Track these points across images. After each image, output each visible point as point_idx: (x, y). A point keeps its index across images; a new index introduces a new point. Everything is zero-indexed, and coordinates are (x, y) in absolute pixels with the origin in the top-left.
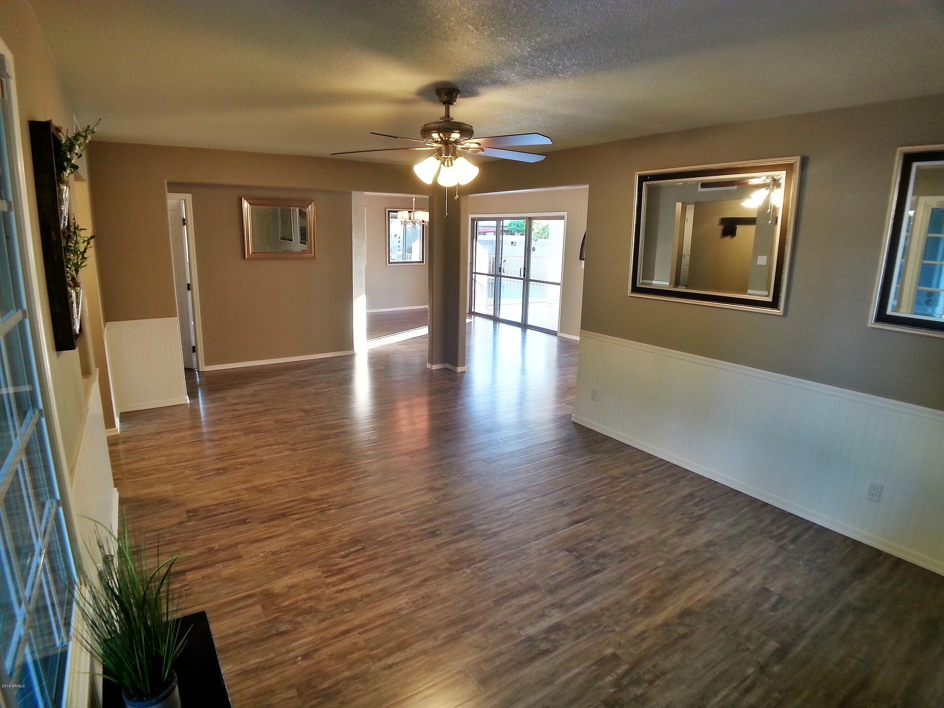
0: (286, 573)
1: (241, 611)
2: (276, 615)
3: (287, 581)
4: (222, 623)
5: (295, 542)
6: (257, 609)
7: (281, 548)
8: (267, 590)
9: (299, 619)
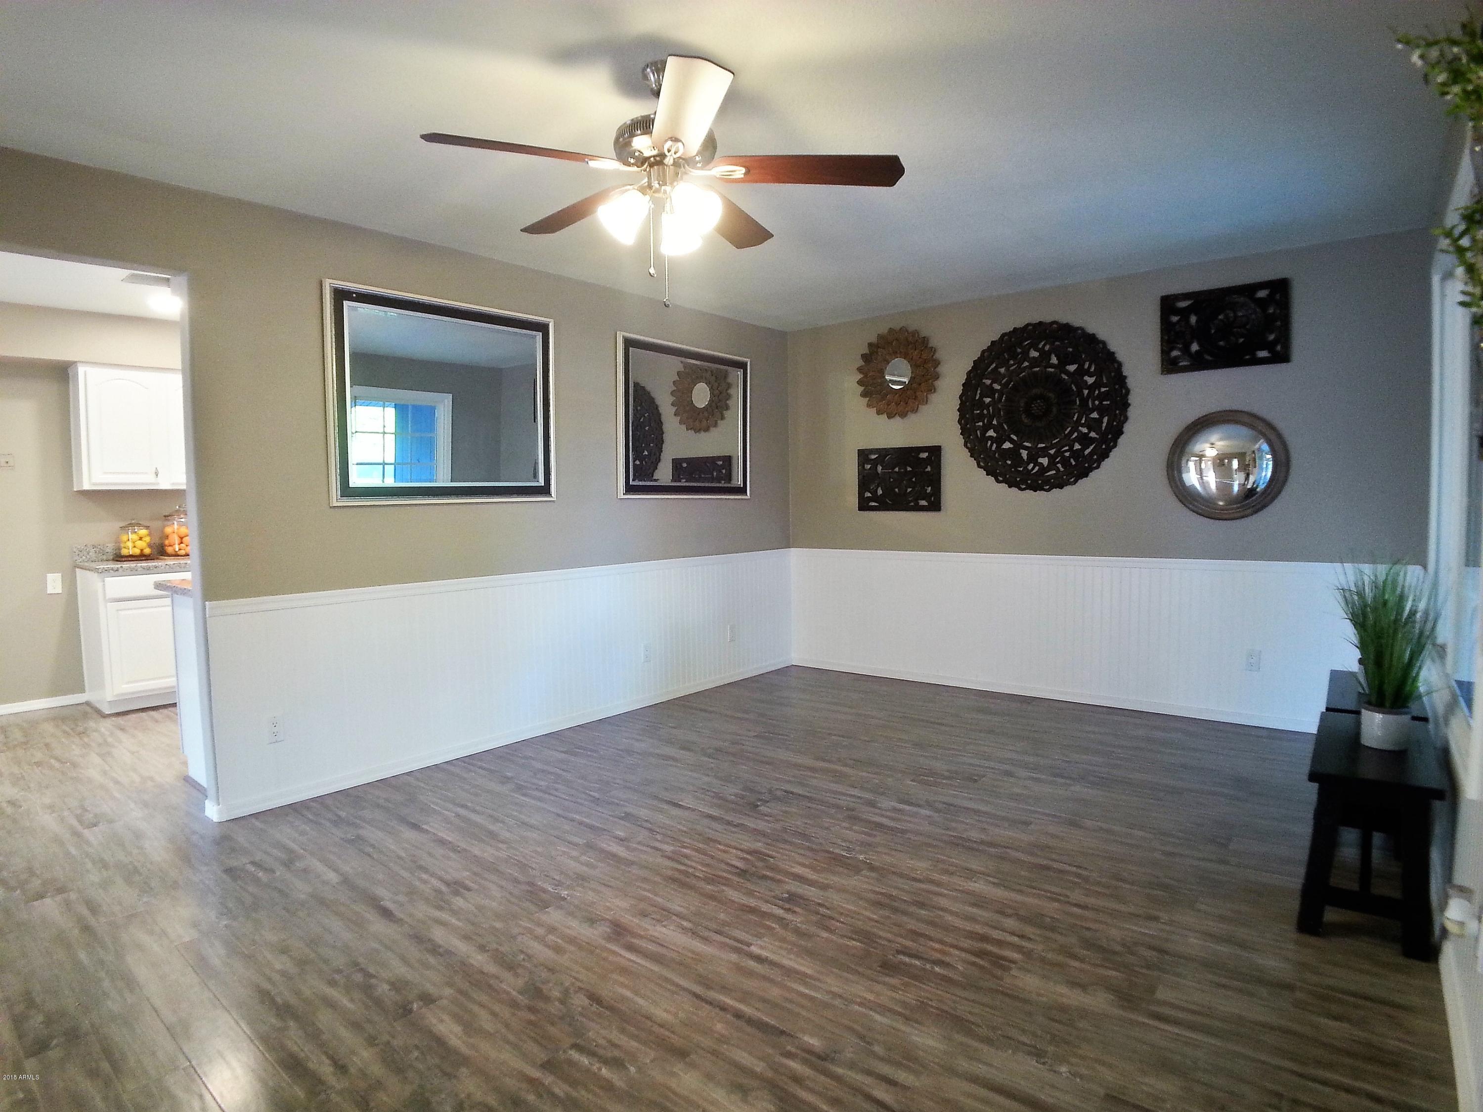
0: (1063, 1009)
1: (1194, 1007)
2: (1144, 971)
3: (1074, 998)
4: (1237, 1011)
5: (976, 1044)
6: (1162, 994)
7: (1014, 1053)
8: (1123, 1008)
9: (1118, 948)
